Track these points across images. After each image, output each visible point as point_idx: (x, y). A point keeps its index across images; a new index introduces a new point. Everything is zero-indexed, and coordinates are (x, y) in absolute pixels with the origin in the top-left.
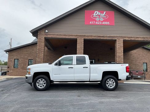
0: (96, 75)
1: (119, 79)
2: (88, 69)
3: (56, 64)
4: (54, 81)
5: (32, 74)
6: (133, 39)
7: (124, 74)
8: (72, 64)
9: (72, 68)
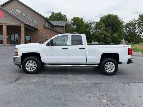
0: (94, 57)
1: (120, 62)
2: (85, 50)
3: (48, 44)
4: (46, 63)
5: (20, 54)
6: (11, 25)
7: (125, 57)
8: (66, 45)
9: (67, 49)
